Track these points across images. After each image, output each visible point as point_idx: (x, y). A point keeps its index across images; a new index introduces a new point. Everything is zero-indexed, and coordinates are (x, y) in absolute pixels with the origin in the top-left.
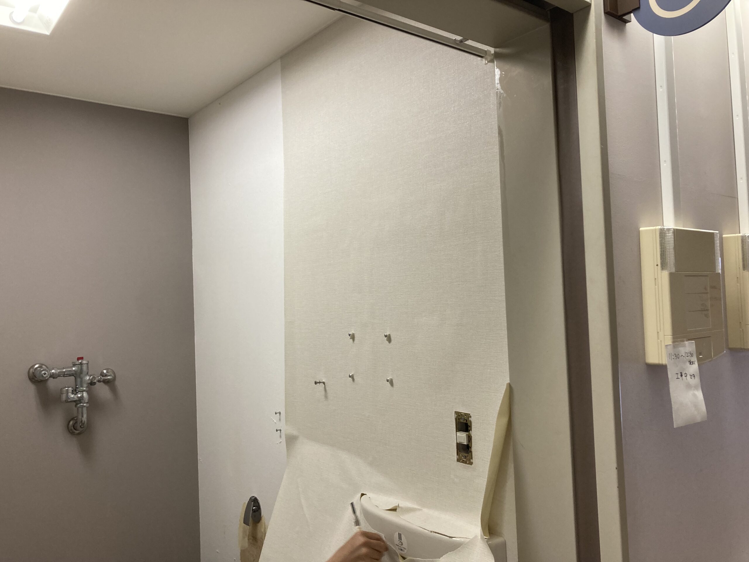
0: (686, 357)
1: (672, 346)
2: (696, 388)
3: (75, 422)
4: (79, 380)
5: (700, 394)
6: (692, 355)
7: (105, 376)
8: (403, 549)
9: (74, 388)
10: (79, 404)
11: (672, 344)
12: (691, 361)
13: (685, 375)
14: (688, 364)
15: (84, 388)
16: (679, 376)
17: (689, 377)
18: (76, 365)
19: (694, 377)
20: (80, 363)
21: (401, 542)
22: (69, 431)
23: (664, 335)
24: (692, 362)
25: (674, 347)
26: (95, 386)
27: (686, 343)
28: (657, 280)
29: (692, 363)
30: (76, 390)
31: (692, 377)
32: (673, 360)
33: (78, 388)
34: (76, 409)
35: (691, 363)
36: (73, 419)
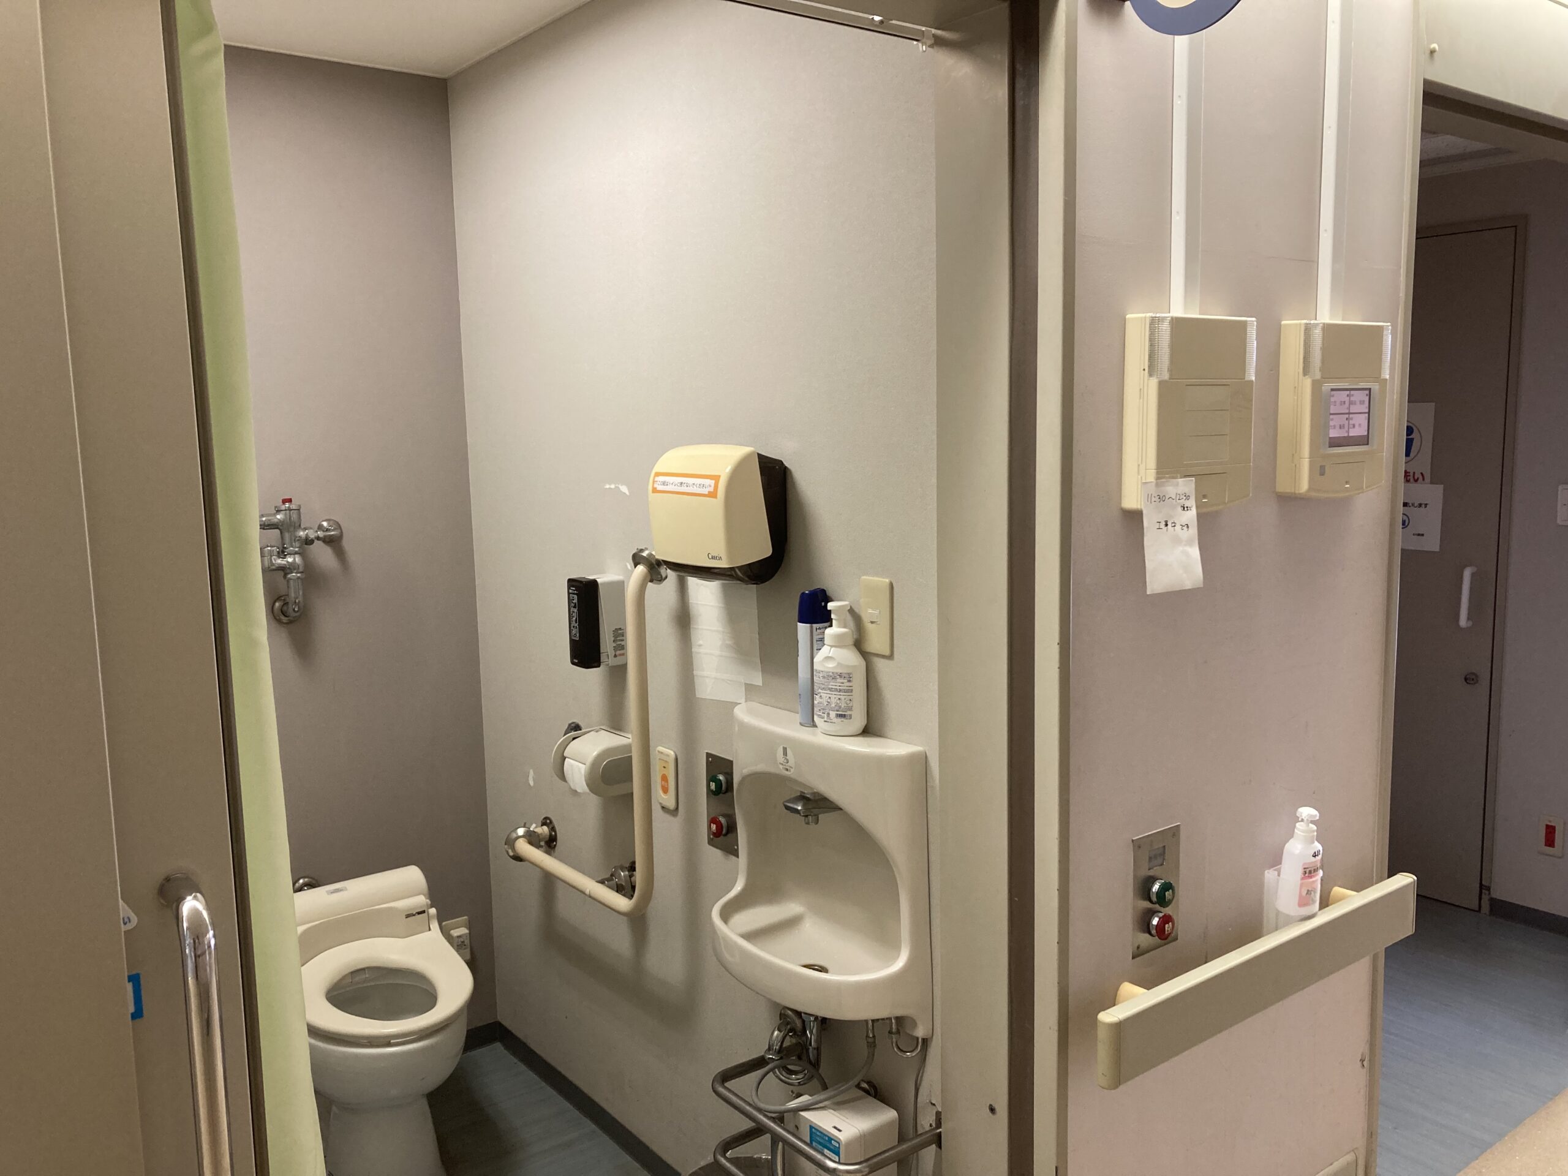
0: (1178, 501)
1: (1154, 484)
2: (1189, 543)
3: (282, 604)
4: (287, 535)
5: (1195, 552)
6: (1188, 497)
7: (327, 531)
8: (788, 768)
9: (281, 549)
10: (289, 574)
11: (1153, 481)
12: (1185, 506)
13: (1173, 525)
14: (1180, 509)
15: (297, 549)
16: (1162, 525)
17: (1178, 527)
18: (282, 512)
19: (1188, 527)
20: (289, 507)
21: (786, 759)
22: (275, 618)
23: (1146, 469)
24: (1187, 507)
25: (1157, 485)
26: (311, 546)
27: (1180, 481)
28: (1142, 390)
29: (1186, 509)
30: (283, 552)
31: (1185, 528)
32: (1153, 503)
33: (286, 548)
34: (285, 582)
35: (1184, 508)
36: (278, 599)
